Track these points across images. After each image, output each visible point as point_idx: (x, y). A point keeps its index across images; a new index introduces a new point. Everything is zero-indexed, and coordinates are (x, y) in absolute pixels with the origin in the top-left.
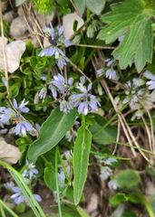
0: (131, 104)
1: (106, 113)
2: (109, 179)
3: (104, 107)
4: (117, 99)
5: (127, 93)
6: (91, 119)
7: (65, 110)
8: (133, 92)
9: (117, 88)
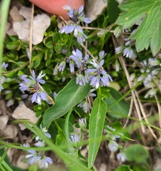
0: (145, 82)
1: (122, 88)
2: (118, 151)
3: (121, 82)
4: (133, 76)
5: (142, 71)
6: (106, 93)
7: (81, 84)
8: (148, 71)
9: (134, 65)
